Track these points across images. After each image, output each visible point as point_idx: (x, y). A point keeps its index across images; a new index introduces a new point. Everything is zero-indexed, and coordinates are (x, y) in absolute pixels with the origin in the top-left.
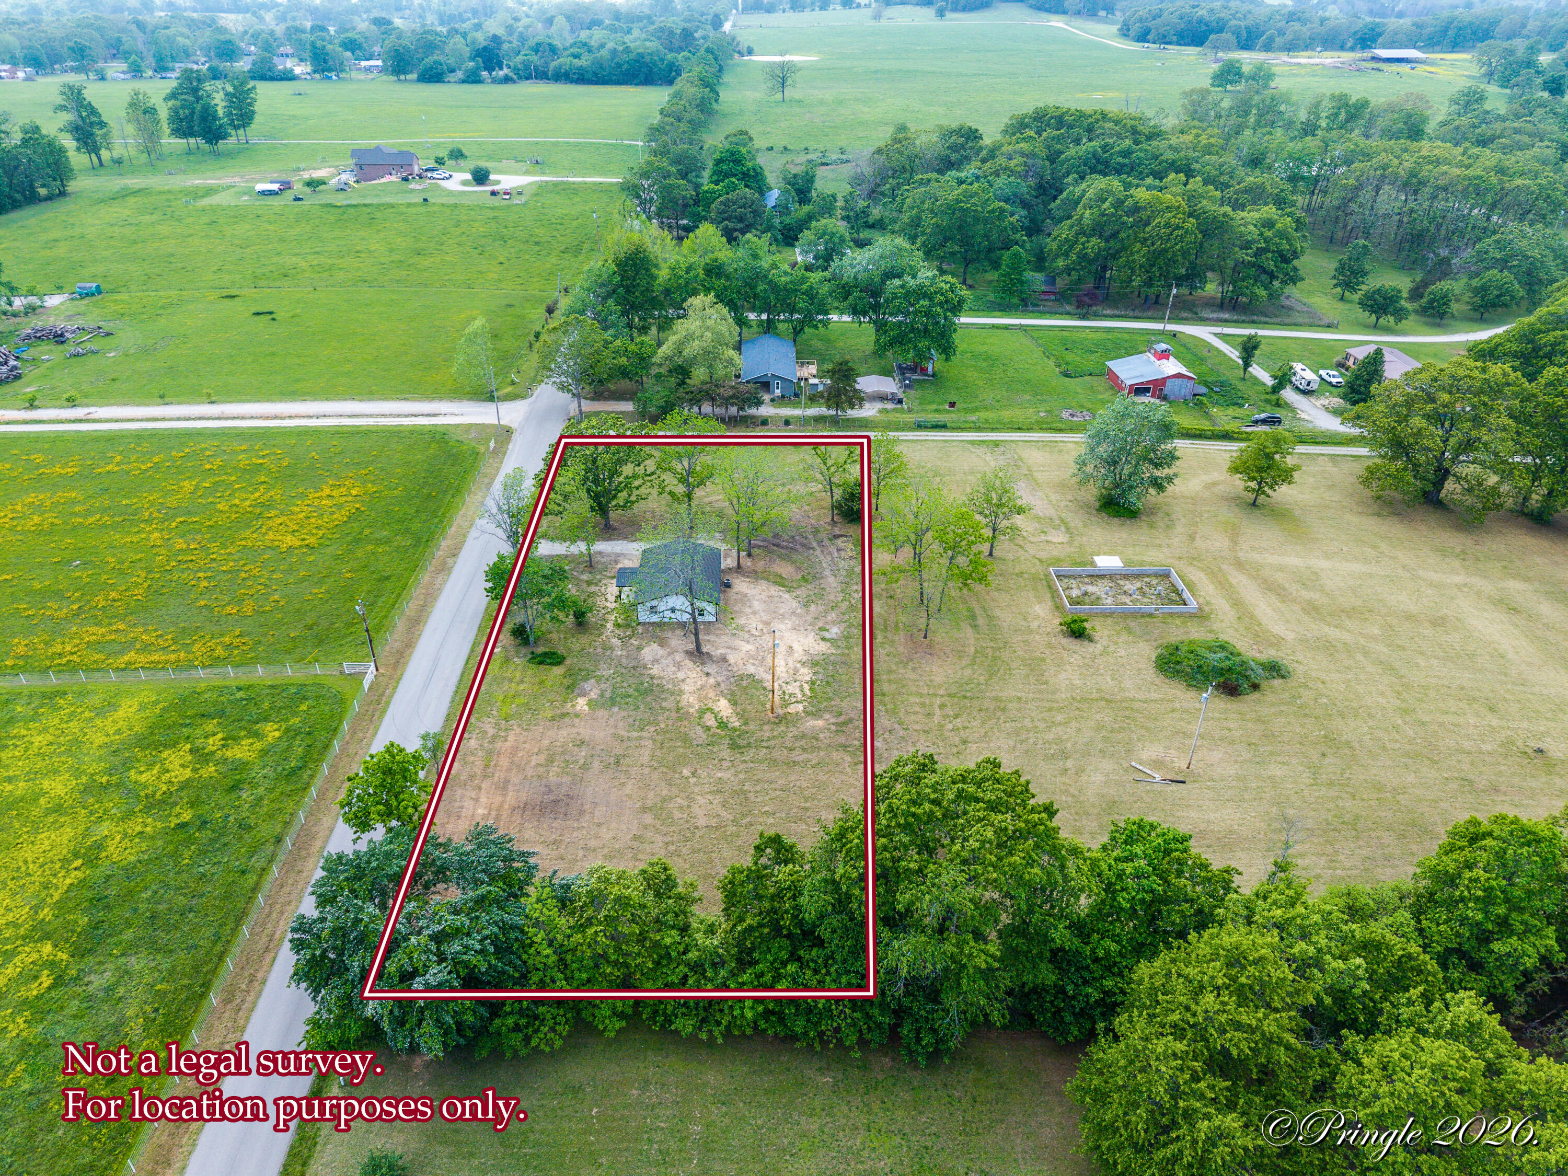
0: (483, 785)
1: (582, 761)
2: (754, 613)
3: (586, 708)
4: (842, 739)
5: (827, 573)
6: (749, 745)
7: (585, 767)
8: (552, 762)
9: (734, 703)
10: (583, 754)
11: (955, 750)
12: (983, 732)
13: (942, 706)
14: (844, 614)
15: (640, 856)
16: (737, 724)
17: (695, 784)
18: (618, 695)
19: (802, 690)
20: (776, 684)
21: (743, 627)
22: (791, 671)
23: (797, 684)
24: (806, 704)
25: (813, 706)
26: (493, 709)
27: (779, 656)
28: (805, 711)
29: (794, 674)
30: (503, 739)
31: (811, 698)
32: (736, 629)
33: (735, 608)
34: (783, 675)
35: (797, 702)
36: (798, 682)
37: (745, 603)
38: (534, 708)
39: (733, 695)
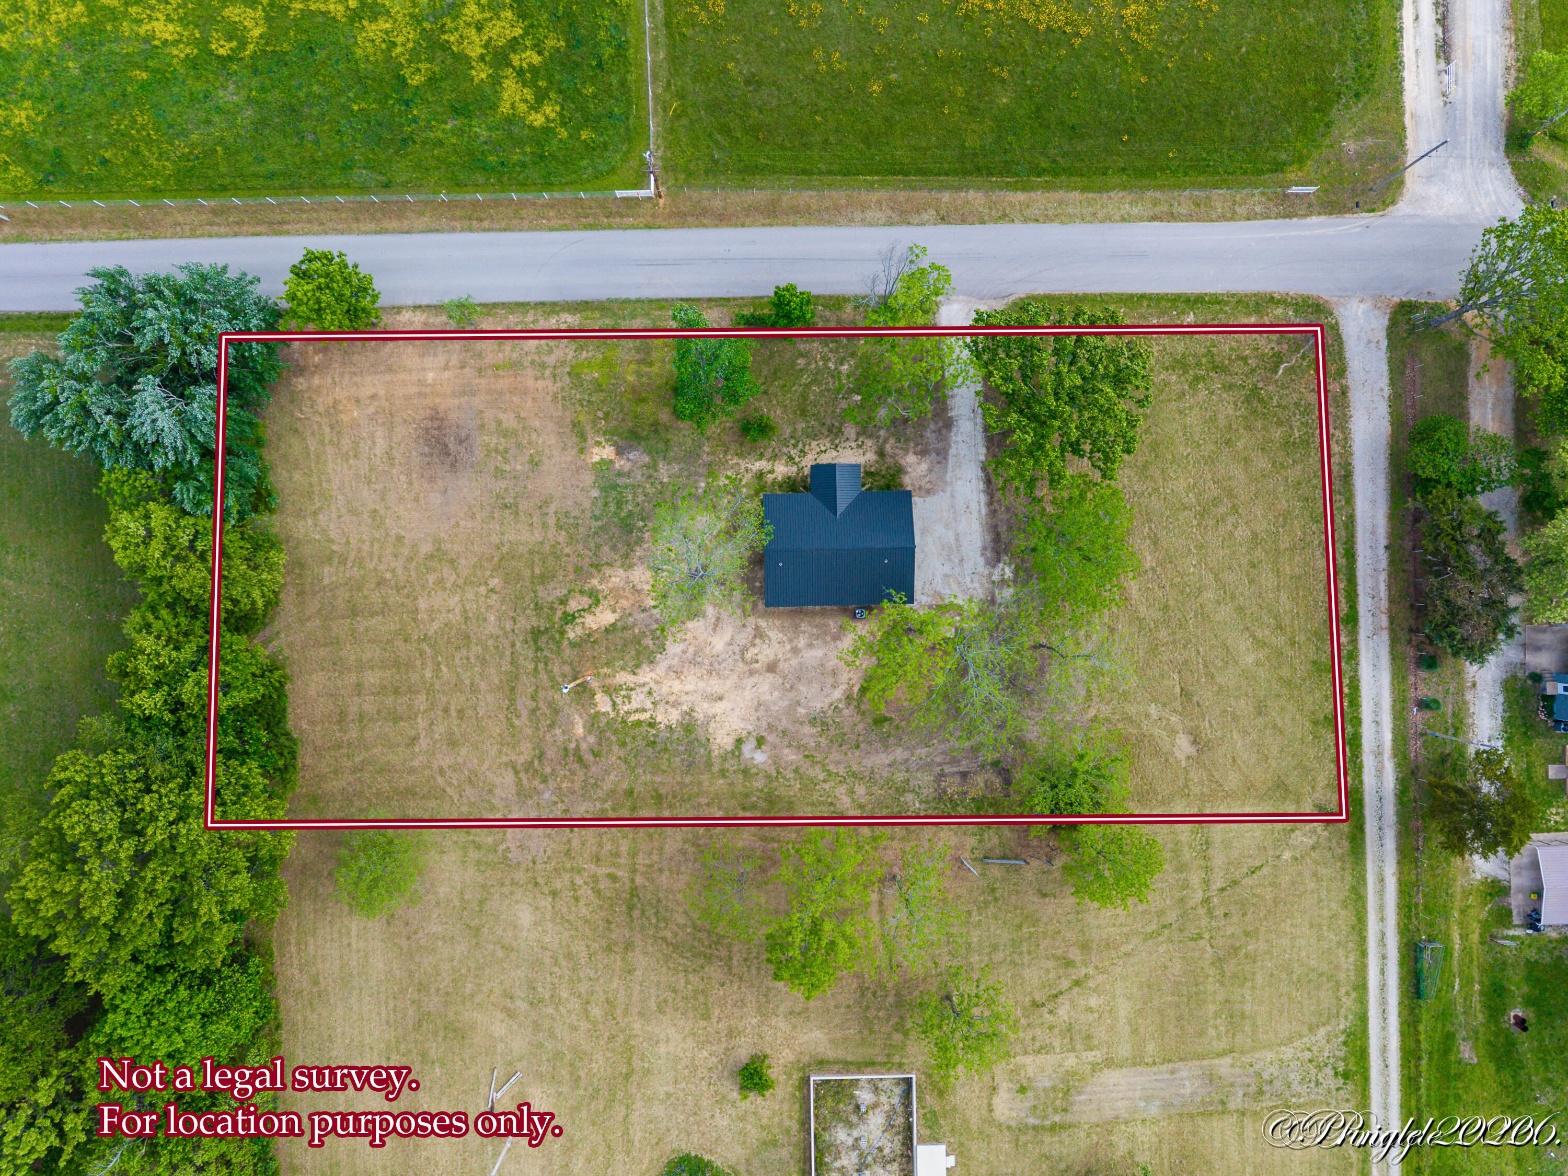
0: (467, 370)
1: (507, 468)
2: (795, 651)
3: (596, 459)
4: (551, 753)
5: (899, 754)
6: (539, 649)
7: (498, 473)
8: (505, 436)
9: (610, 630)
10: (519, 467)
11: (541, 881)
12: (572, 918)
13: (613, 878)
14: (796, 771)
15: (376, 546)
16: (571, 635)
17: (477, 594)
18: (621, 493)
19: (637, 711)
20: (647, 680)
21: (761, 637)
22: (672, 699)
23: (649, 705)
24: (612, 715)
25: (608, 723)
26: (590, 354)
27: (701, 685)
28: (598, 714)
29: (667, 703)
30: (539, 375)
31: (624, 722)
32: (757, 628)
33: (804, 626)
34: (665, 689)
35: (614, 704)
36: (651, 706)
37: (817, 639)
38: (593, 399)
39: (624, 628)
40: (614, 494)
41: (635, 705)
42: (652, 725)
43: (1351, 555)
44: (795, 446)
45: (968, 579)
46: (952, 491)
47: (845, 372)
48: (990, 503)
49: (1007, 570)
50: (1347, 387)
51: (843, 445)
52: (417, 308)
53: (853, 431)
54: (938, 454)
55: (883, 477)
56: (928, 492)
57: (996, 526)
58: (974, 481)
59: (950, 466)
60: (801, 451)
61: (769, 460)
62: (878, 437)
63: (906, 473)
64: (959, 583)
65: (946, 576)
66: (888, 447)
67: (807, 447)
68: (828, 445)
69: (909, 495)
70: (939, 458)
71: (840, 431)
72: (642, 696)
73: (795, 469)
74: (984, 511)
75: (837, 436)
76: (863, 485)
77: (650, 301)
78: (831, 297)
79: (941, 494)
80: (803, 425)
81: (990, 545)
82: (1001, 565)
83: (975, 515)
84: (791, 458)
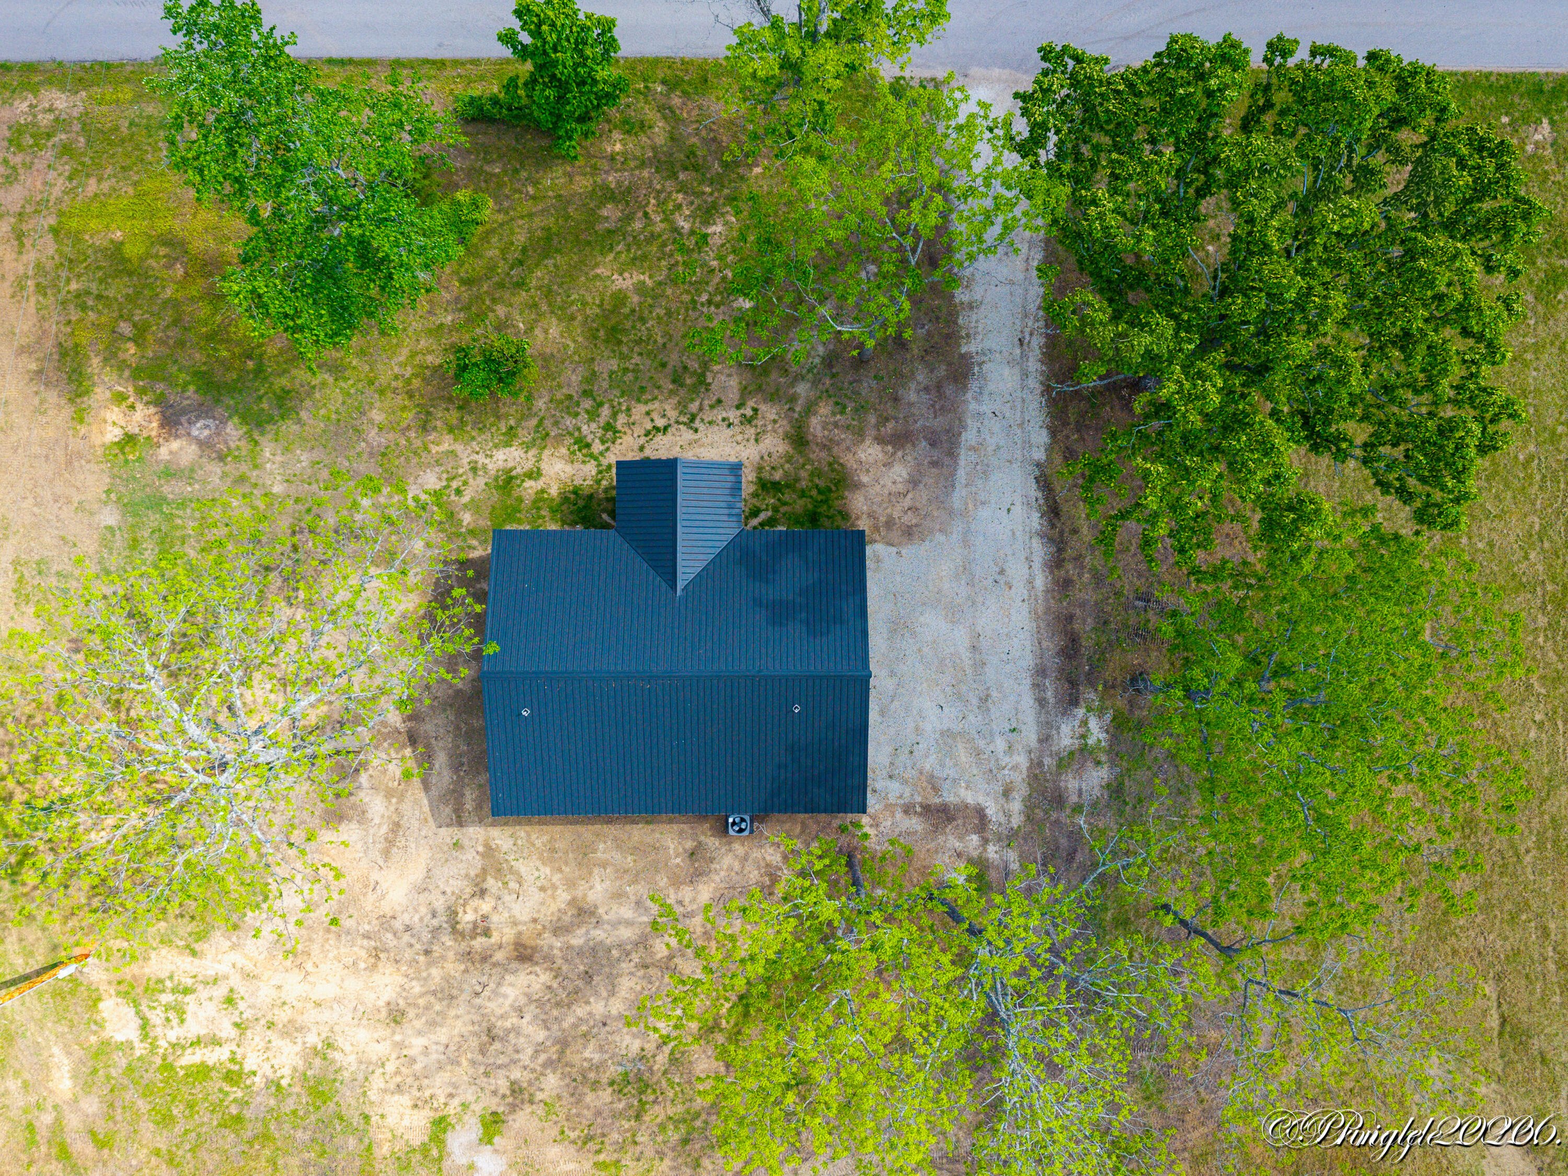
3: (112, 434)
18: (169, 518)
19: (198, 1042)
20: (223, 968)
21: (499, 873)
22: (282, 1016)
23: (227, 1030)
24: (140, 1049)
25: (130, 1068)
26: (105, 186)
27: (354, 984)
28: (106, 1047)
29: (270, 1025)
31: (168, 1067)
32: (489, 851)
33: (604, 850)
34: (265, 993)
35: (145, 1025)
36: (233, 1033)
37: (635, 881)
38: (111, 293)
40: (154, 519)
41: (194, 1028)
42: (232, 1077)
44: (593, 415)
45: (1000, 744)
46: (966, 533)
47: (716, 241)
48: (1056, 563)
49: (1093, 724)
51: (708, 415)
53: (734, 382)
54: (933, 444)
55: (803, 494)
56: (909, 533)
57: (1070, 618)
58: (1018, 510)
59: (961, 474)
60: (609, 427)
61: (527, 447)
62: (793, 399)
63: (858, 486)
64: (978, 753)
65: (947, 734)
66: (815, 424)
67: (622, 419)
68: (673, 414)
69: (859, 539)
70: (936, 454)
71: (702, 384)
72: (210, 1009)
73: (590, 469)
74: (1041, 581)
75: (694, 389)
76: (755, 513)
79: (941, 538)
80: (614, 364)
81: (1053, 663)
82: (1080, 712)
83: (1020, 590)
84: (581, 443)
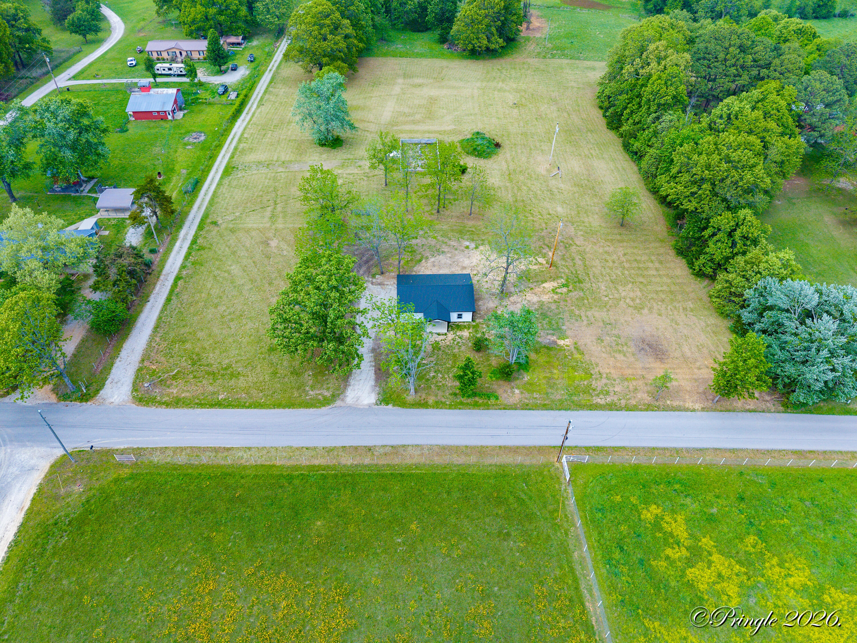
1: (614, 338)
4: (561, 248)
6: (577, 277)
7: (618, 336)
8: (620, 351)
9: (544, 281)
10: (608, 338)
14: (450, 239)
15: (670, 313)
16: (563, 280)
17: (613, 295)
18: (550, 327)
24: (537, 257)
25: (538, 255)
26: (582, 383)
28: (543, 257)
30: (609, 375)
35: (536, 260)
38: (575, 363)
39: (537, 282)
40: (554, 327)
43: (168, 300)
50: (140, 363)
52: (694, 410)
73: (458, 334)
77: (552, 409)
78: (441, 408)
80: (454, 351)
84: (460, 338)
